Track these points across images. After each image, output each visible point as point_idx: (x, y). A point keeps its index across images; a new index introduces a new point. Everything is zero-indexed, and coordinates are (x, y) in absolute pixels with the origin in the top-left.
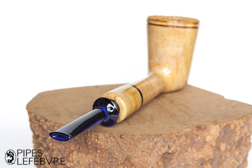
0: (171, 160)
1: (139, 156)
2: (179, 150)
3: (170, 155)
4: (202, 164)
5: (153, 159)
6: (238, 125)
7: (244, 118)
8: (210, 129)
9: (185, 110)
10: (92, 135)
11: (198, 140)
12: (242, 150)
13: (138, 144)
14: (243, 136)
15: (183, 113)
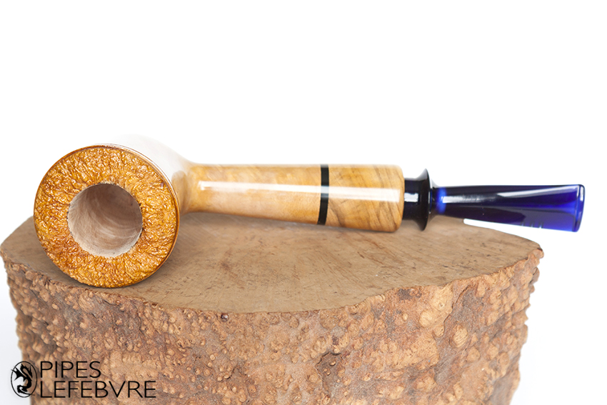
0: (339, 369)
1: (266, 361)
2: (358, 345)
3: (337, 358)
4: (412, 379)
5: (297, 369)
6: (494, 286)
7: (509, 270)
8: (430, 297)
9: (372, 252)
10: (156, 314)
11: (403, 322)
12: (506, 344)
13: (262, 333)
14: (507, 311)
15: (366, 260)
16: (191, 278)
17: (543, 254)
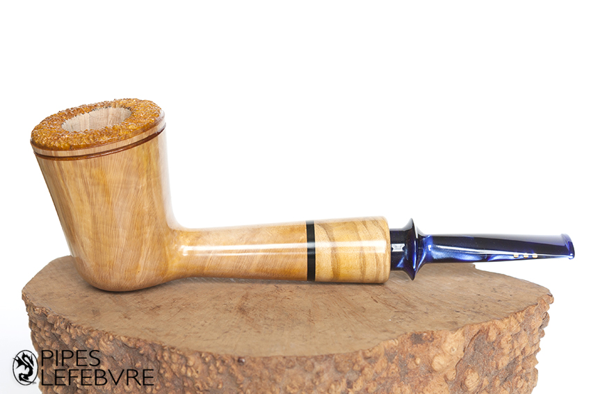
2: (372, 389)
6: (505, 330)
7: (519, 315)
8: (442, 341)
9: (385, 297)
10: (175, 357)
11: (415, 366)
12: (516, 388)
13: (278, 377)
14: (517, 355)
15: (380, 305)
16: (209, 322)
17: (553, 299)
